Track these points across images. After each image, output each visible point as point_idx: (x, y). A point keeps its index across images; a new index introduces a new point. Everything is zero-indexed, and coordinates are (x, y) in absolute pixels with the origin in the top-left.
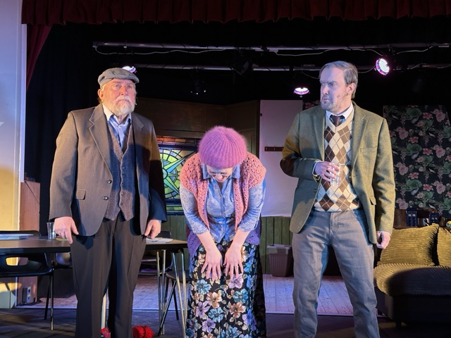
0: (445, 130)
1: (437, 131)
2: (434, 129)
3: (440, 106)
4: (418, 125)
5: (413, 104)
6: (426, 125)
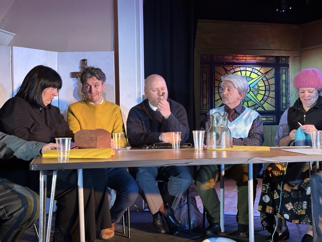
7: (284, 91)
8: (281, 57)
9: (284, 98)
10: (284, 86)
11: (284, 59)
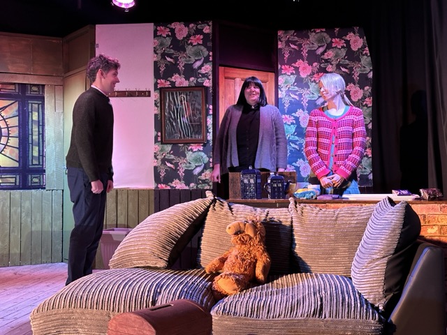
0: (362, 62)
1: (351, 64)
2: (347, 62)
3: (356, 29)
4: (325, 57)
5: (318, 28)
6: (337, 56)
7: (35, 137)
8: (31, 84)
9: (36, 149)
10: (35, 129)
11: (35, 89)
